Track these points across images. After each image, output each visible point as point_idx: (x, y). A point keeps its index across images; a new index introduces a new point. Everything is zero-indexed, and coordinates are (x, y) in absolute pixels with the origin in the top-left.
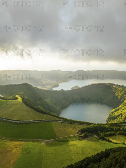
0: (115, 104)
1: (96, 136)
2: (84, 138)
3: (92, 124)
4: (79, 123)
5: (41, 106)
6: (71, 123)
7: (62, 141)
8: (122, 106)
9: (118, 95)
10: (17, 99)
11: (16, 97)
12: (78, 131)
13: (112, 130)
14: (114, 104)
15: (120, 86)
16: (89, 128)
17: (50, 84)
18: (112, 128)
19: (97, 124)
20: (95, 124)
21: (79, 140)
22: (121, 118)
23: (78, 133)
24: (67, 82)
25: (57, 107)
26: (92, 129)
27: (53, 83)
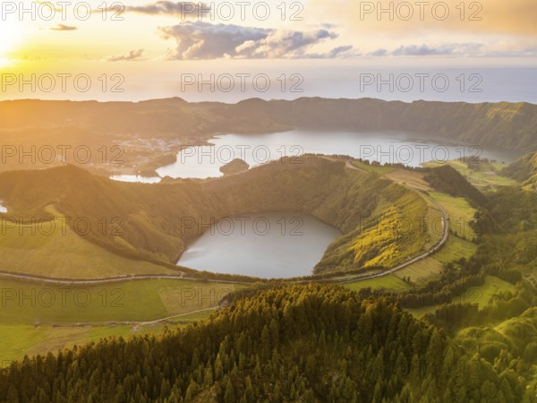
0: (347, 221)
3: (259, 280)
4: (226, 278)
6: (205, 282)
9: (357, 194)
10: (52, 218)
11: (48, 214)
14: (343, 222)
15: (367, 162)
16: (246, 292)
19: (270, 281)
20: (264, 281)
24: (207, 144)
25: (172, 238)
27: (158, 151)
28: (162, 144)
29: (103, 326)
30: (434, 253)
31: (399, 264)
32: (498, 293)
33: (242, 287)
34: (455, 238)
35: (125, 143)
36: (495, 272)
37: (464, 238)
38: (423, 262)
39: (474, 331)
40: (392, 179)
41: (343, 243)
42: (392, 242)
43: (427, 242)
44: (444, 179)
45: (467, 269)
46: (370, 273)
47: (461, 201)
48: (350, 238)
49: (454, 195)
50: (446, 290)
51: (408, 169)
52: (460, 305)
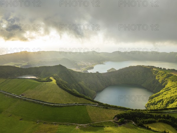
0: (155, 88)
1: (134, 123)
2: (121, 124)
3: (130, 109)
4: (116, 108)
5: (75, 89)
6: (107, 108)
7: (97, 126)
8: (163, 91)
9: (159, 79)
10: (51, 81)
11: (50, 79)
12: (114, 117)
14: (154, 89)
15: (161, 68)
16: (125, 114)
17: (85, 66)
18: (151, 115)
19: (135, 110)
20: (132, 110)
21: (115, 126)
22: (162, 104)
23: (114, 118)
24: (103, 64)
25: (92, 91)
26: (129, 114)
27: (88, 65)
35: (79, 63)
40: (173, 74)
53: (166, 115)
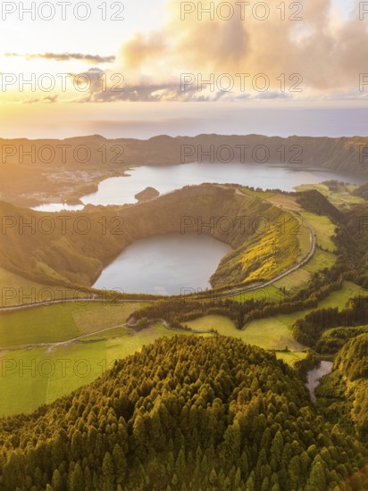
0: (236, 238)
1: (165, 323)
2: (139, 329)
3: (161, 297)
4: (133, 298)
7: (92, 341)
8: (249, 243)
12: (128, 316)
13: (198, 306)
15: (252, 189)
16: (150, 309)
19: (171, 298)
20: (166, 298)
21: (129, 334)
23: (127, 320)
24: (124, 175)
25: (91, 259)
26: (158, 308)
27: (82, 182)
28: (85, 175)
29: (19, 349)
30: (304, 264)
31: (277, 276)
32: (353, 297)
33: (148, 305)
34: (320, 251)
35: (53, 176)
36: (350, 278)
37: (327, 251)
38: (295, 273)
39: (335, 332)
40: (272, 202)
41: (233, 256)
42: (271, 256)
43: (298, 256)
44: (312, 201)
45: (329, 277)
46: (253, 285)
47: (324, 219)
48: (238, 253)
49: (319, 214)
50: (312, 298)
51: (284, 193)
52: (324, 310)
53: (224, 300)
